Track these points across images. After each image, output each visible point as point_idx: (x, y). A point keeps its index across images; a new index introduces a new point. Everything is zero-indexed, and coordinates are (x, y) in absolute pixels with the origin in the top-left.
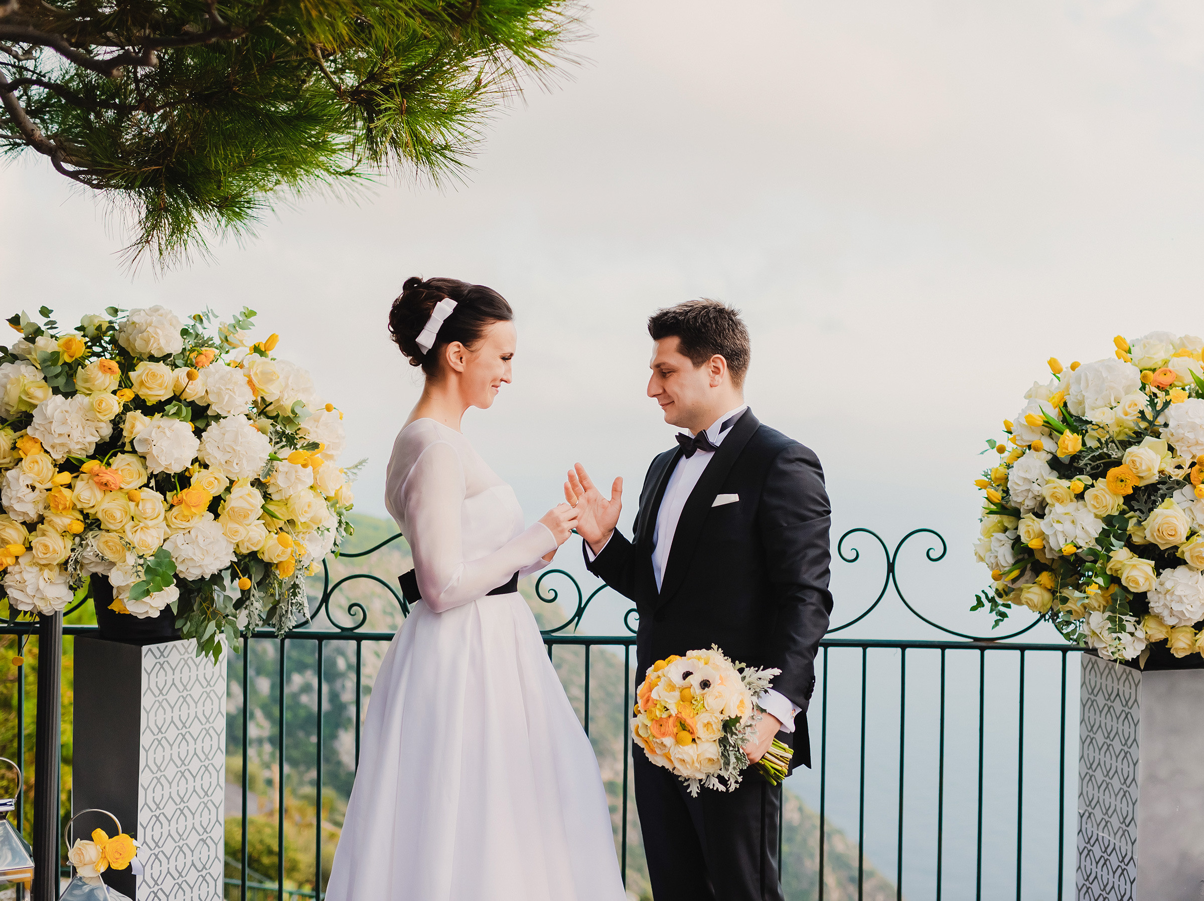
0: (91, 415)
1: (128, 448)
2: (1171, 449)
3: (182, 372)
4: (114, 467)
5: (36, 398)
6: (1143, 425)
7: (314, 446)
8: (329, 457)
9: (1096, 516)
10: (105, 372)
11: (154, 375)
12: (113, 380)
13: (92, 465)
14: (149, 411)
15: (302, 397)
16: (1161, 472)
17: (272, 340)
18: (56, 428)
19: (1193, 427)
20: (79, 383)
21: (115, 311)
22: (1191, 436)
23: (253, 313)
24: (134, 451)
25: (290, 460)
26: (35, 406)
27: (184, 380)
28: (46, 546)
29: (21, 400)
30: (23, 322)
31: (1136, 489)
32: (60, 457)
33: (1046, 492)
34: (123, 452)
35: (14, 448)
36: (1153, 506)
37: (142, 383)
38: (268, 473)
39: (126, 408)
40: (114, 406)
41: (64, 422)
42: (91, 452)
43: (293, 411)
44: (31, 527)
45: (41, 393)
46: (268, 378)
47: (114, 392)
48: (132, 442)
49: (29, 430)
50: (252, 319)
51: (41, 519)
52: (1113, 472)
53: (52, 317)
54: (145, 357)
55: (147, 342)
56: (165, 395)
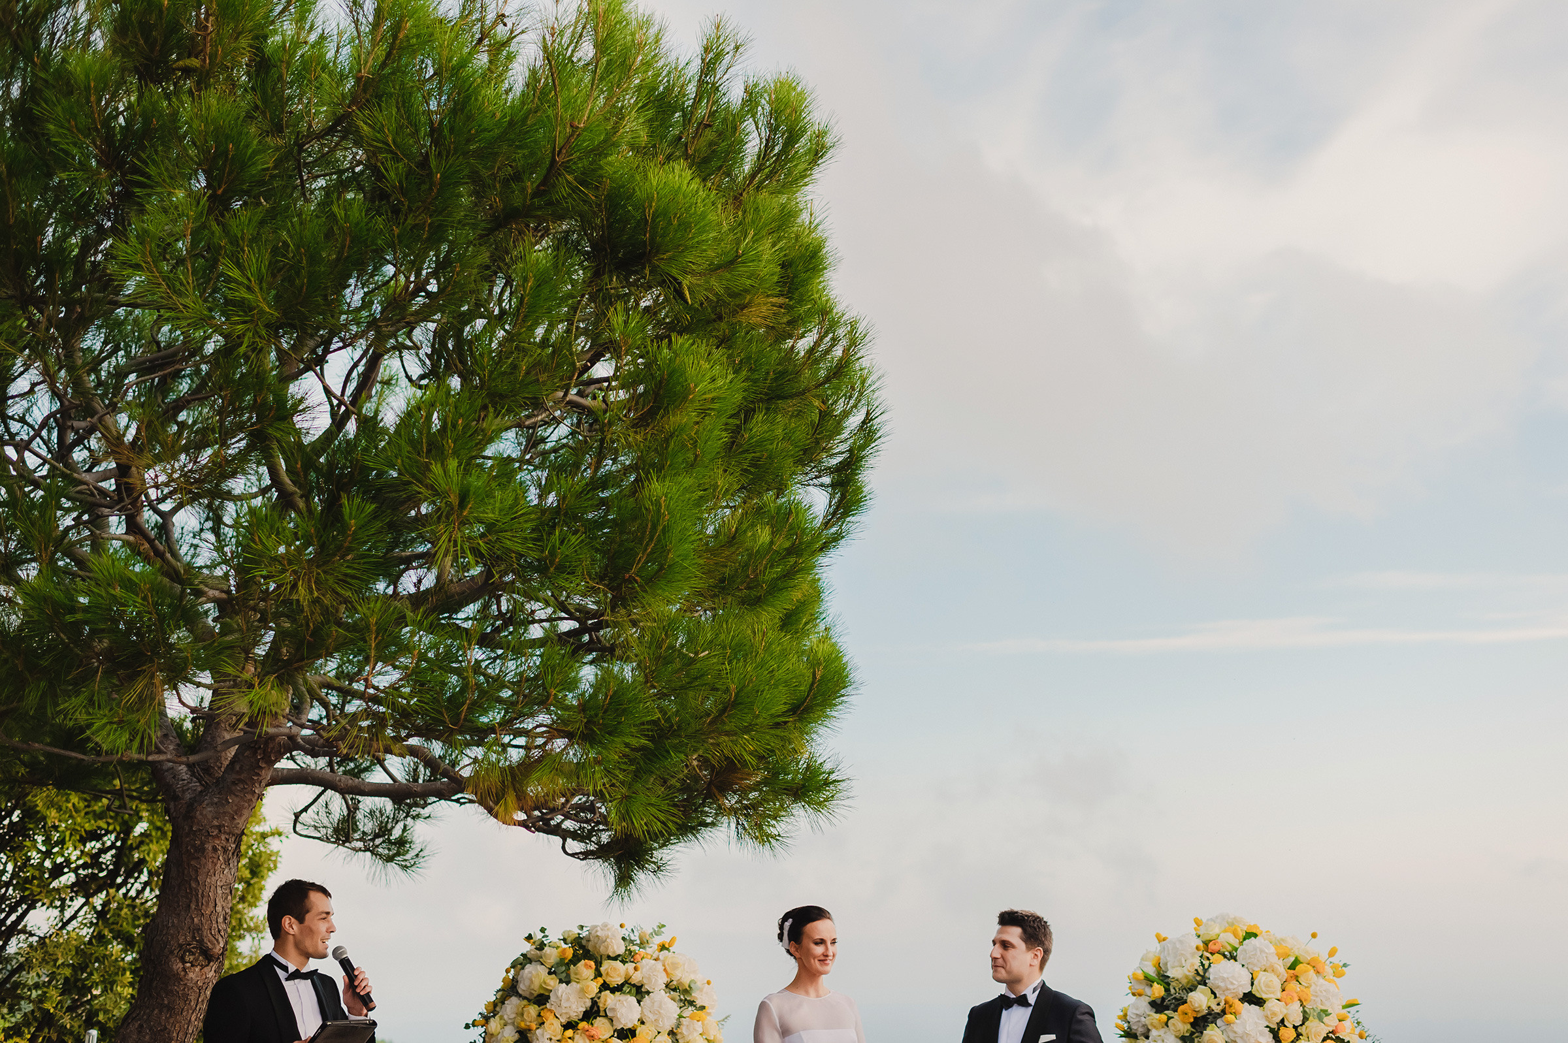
0: (581, 994)
1: (602, 1013)
2: (1213, 992)
3: (630, 966)
4: (595, 1025)
5: (549, 985)
6: (1199, 978)
7: (703, 1008)
8: (709, 1014)
9: (1177, 1037)
10: (587, 968)
11: (615, 969)
12: (591, 973)
13: (583, 1025)
14: (613, 990)
15: (692, 977)
16: (1209, 1007)
17: (673, 940)
18: (564, 1004)
19: (1224, 979)
20: (573, 976)
21: (582, 927)
22: (1222, 985)
23: (664, 926)
24: (606, 1016)
25: (691, 1017)
26: (550, 990)
27: (631, 971)
29: (541, 987)
30: (533, 938)
31: (1195, 1018)
32: (564, 1020)
33: (1147, 1021)
34: (600, 1016)
35: (539, 1015)
36: (1205, 1028)
37: (608, 973)
38: (678, 1026)
39: (600, 989)
40: (593, 988)
41: (568, 1000)
42: (581, 1017)
43: (689, 986)
45: (552, 982)
46: (675, 966)
47: (593, 980)
48: (605, 1010)
49: (548, 1005)
50: (663, 929)
52: (1181, 1008)
53: (547, 933)
54: (606, 956)
55: (607, 948)
56: (620, 981)
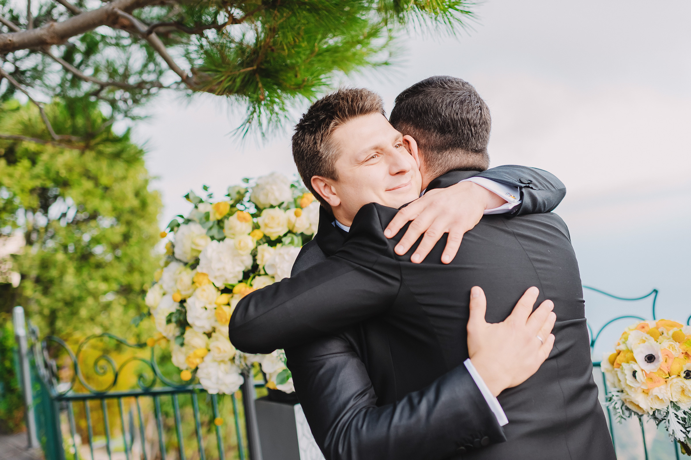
0: (235, 252)
1: (262, 272)
3: (291, 213)
5: (200, 245)
10: (241, 221)
11: (273, 218)
12: (248, 225)
13: (241, 287)
14: (272, 243)
18: (215, 265)
20: (226, 232)
21: (247, 180)
24: (266, 274)
26: (200, 252)
27: (293, 217)
28: (219, 349)
30: (191, 196)
32: (221, 285)
34: (259, 275)
35: (193, 280)
37: (266, 225)
39: (258, 243)
40: (251, 244)
41: (219, 260)
42: (240, 277)
44: (209, 335)
45: (203, 242)
47: (249, 234)
48: (264, 268)
49: (199, 268)
51: (214, 330)
53: (210, 191)
54: (268, 206)
55: (267, 195)
56: (283, 231)
